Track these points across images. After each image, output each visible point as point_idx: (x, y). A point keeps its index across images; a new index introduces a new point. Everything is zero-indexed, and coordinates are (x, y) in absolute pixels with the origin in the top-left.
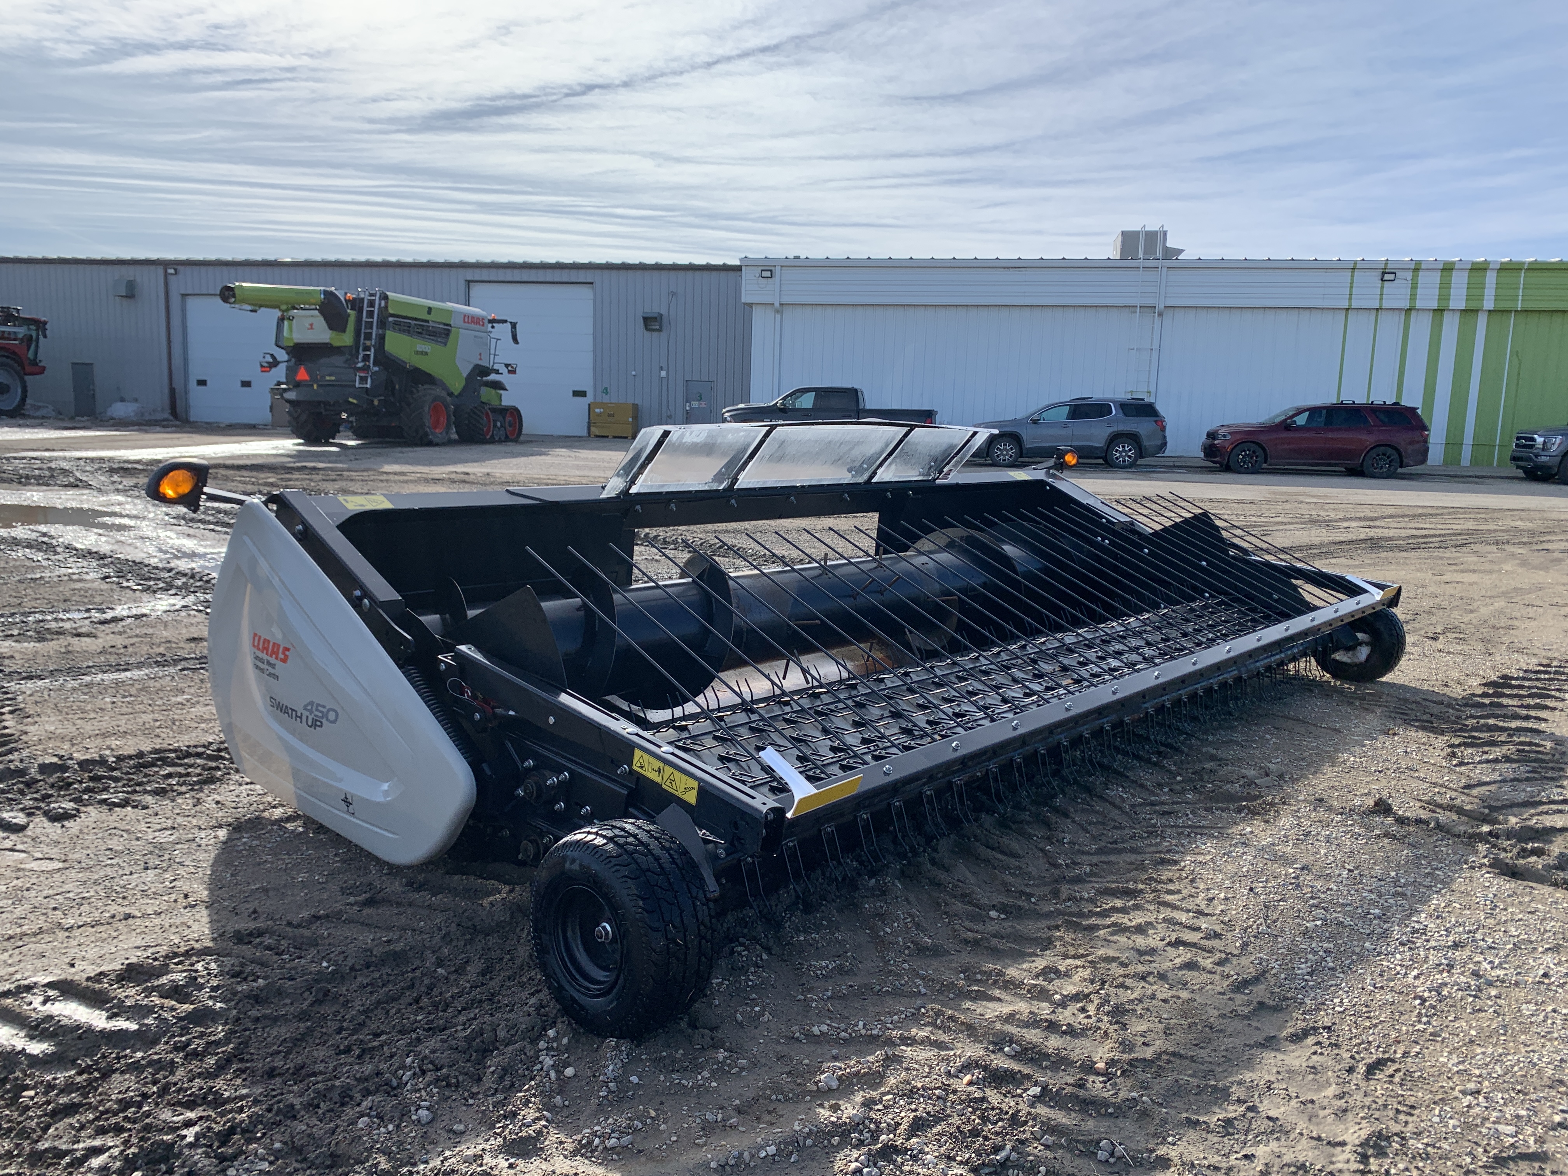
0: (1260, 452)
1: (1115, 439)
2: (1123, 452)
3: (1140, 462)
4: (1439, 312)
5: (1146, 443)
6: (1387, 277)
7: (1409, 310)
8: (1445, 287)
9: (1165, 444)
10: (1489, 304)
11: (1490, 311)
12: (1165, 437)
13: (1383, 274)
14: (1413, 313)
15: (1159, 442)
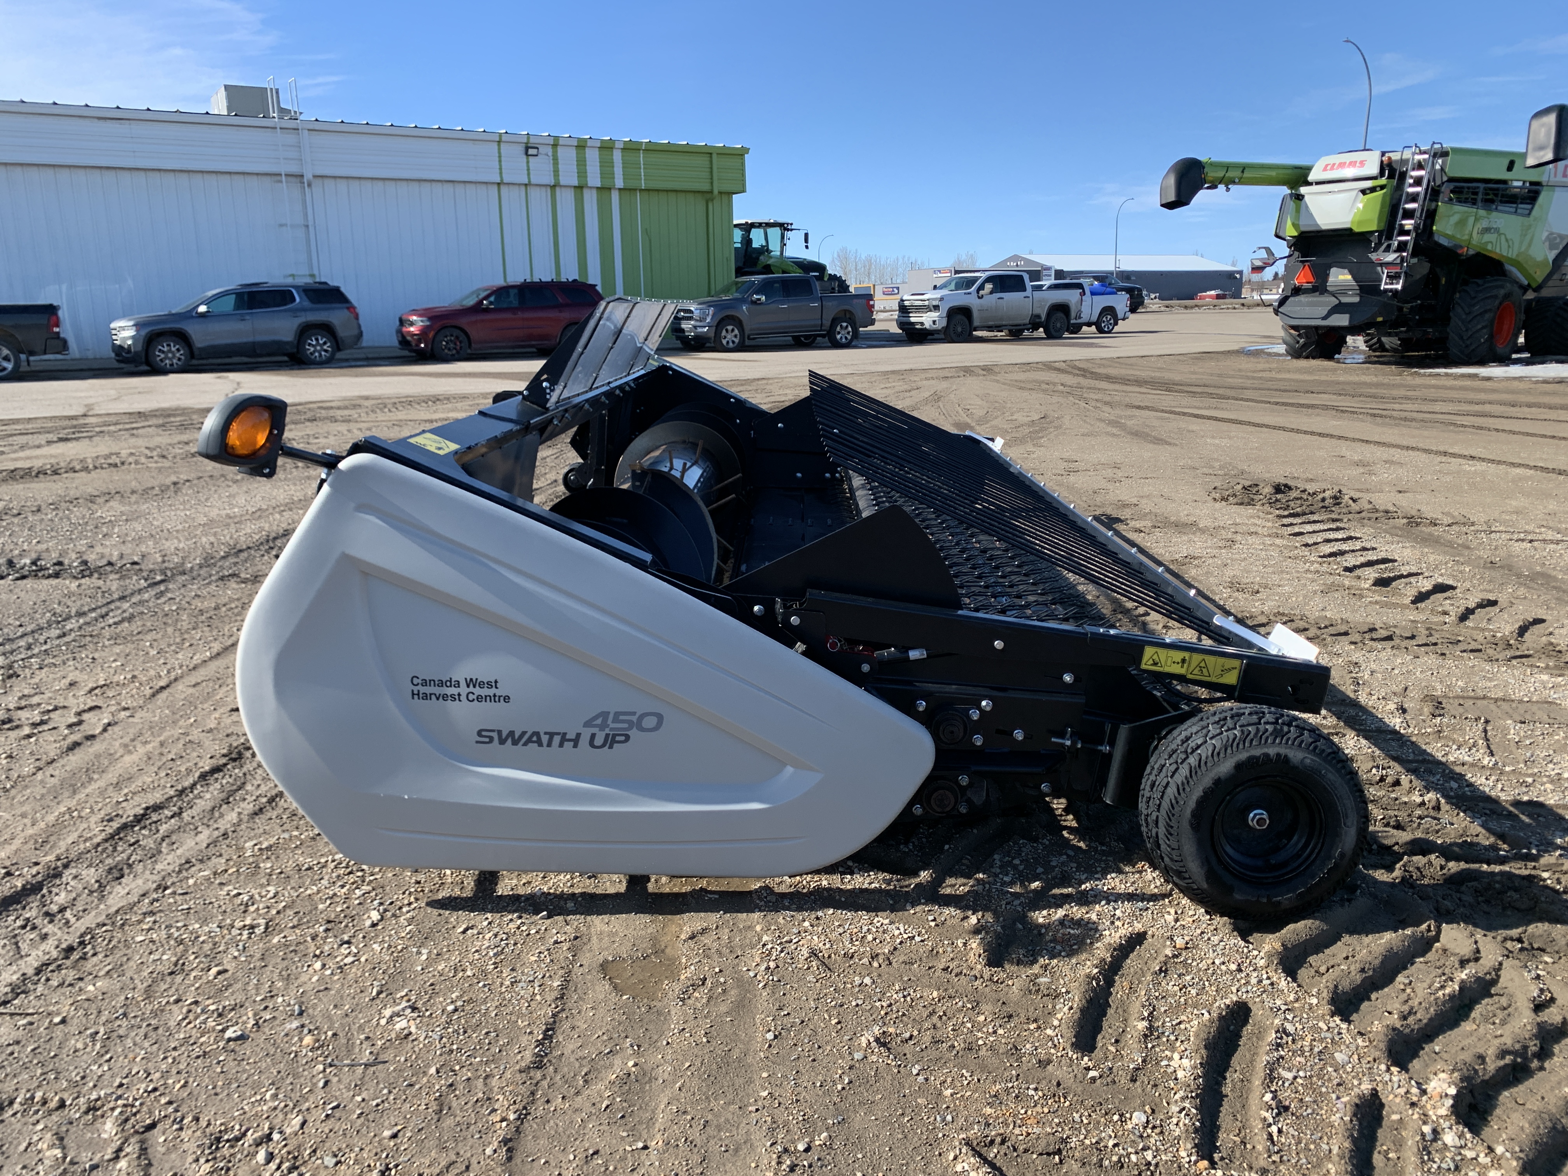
0: (462, 337)
1: (306, 331)
2: (317, 346)
3: (339, 355)
4: (580, 188)
5: (342, 333)
6: (531, 151)
7: (554, 186)
8: (581, 163)
9: (361, 334)
10: (619, 183)
11: (620, 189)
12: (359, 326)
13: (527, 148)
14: (558, 189)
15: (356, 332)
